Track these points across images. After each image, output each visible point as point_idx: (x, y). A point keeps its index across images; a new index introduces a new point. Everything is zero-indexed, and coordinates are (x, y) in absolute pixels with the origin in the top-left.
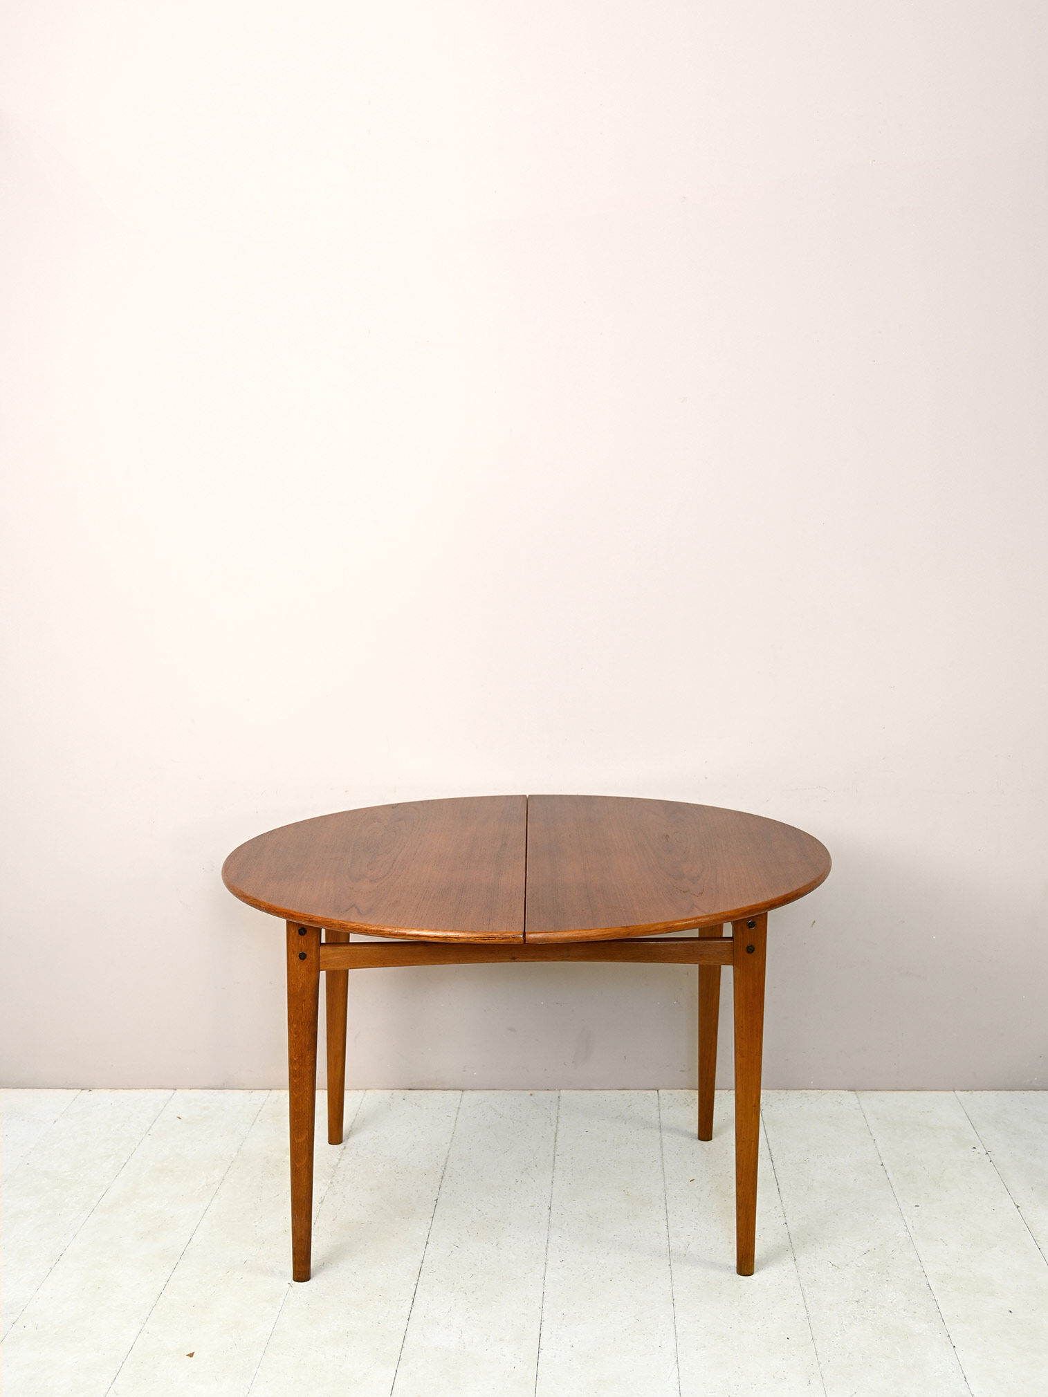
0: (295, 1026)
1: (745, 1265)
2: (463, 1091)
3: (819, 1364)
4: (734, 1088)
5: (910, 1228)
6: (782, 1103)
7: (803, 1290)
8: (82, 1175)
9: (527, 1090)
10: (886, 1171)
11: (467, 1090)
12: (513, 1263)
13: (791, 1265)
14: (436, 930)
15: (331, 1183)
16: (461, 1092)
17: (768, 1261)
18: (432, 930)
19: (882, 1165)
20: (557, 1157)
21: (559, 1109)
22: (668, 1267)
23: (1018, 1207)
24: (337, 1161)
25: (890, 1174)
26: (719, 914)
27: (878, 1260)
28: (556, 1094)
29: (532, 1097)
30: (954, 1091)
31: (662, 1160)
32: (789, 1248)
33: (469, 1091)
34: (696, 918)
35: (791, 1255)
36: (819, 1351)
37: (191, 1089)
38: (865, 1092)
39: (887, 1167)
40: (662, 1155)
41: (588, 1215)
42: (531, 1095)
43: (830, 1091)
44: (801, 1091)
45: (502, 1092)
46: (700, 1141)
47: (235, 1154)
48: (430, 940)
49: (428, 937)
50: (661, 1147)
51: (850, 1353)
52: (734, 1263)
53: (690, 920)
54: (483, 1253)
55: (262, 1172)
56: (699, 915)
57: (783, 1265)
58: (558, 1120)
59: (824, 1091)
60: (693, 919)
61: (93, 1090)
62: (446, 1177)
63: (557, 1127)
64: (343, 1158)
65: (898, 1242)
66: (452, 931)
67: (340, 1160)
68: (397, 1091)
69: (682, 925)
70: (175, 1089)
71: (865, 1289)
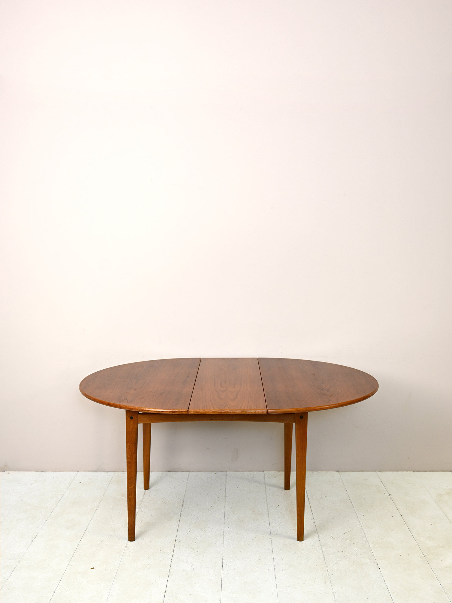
0: (129, 444)
1: (300, 537)
2: (189, 472)
3: (329, 575)
4: (296, 470)
5: (361, 524)
6: (311, 476)
7: (322, 547)
8: (43, 505)
9: (214, 471)
10: (351, 502)
11: (191, 471)
12: (211, 538)
13: (317, 538)
14: (155, 408)
15: (140, 507)
16: (188, 472)
17: (309, 535)
18: (153, 409)
19: (350, 500)
20: (226, 497)
21: (226, 479)
22: (270, 539)
23: (401, 515)
24: (142, 499)
25: (353, 503)
26: (340, 403)
27: (349, 536)
28: (225, 473)
29: (216, 474)
30: (376, 471)
31: (267, 498)
32: (316, 531)
33: (192, 472)
34: (331, 405)
35: (317, 534)
36: (329, 571)
37: (84, 471)
38: (342, 472)
39: (352, 501)
40: (266, 496)
41: (239, 519)
42: (216, 473)
43: (329, 472)
44: (318, 472)
45: (204, 472)
46: (285, 490)
47: (102, 496)
48: (153, 412)
49: (152, 411)
50: (266, 493)
51: (340, 571)
52: (296, 537)
53: (329, 405)
54: (199, 534)
55: (113, 503)
56: (332, 403)
57: (314, 538)
58: (226, 483)
59: (327, 472)
60: (330, 405)
61: (46, 472)
62: (184, 505)
63: (226, 486)
64: (144, 498)
65: (357, 529)
66: (161, 409)
67: (143, 498)
68: (164, 472)
69: (326, 407)
70: (78, 472)
71: (345, 547)
